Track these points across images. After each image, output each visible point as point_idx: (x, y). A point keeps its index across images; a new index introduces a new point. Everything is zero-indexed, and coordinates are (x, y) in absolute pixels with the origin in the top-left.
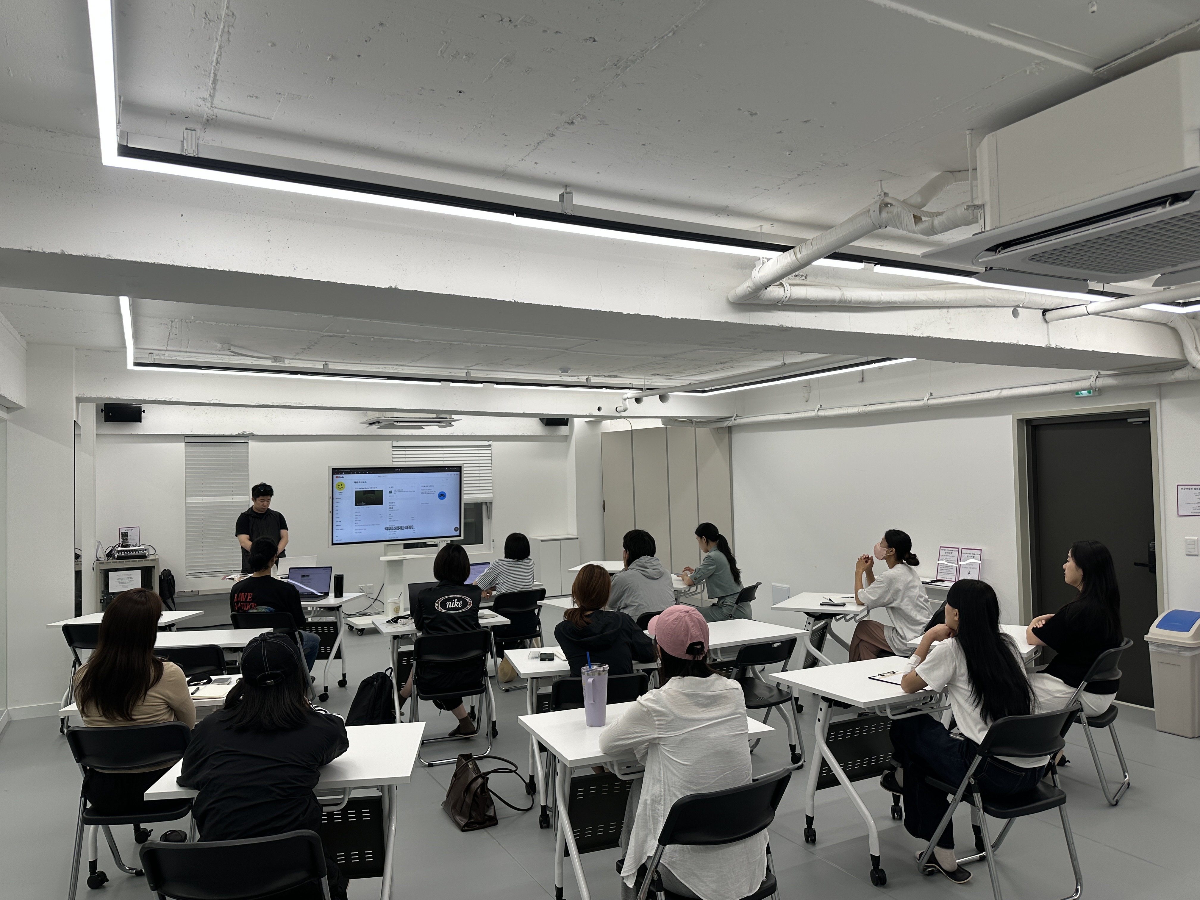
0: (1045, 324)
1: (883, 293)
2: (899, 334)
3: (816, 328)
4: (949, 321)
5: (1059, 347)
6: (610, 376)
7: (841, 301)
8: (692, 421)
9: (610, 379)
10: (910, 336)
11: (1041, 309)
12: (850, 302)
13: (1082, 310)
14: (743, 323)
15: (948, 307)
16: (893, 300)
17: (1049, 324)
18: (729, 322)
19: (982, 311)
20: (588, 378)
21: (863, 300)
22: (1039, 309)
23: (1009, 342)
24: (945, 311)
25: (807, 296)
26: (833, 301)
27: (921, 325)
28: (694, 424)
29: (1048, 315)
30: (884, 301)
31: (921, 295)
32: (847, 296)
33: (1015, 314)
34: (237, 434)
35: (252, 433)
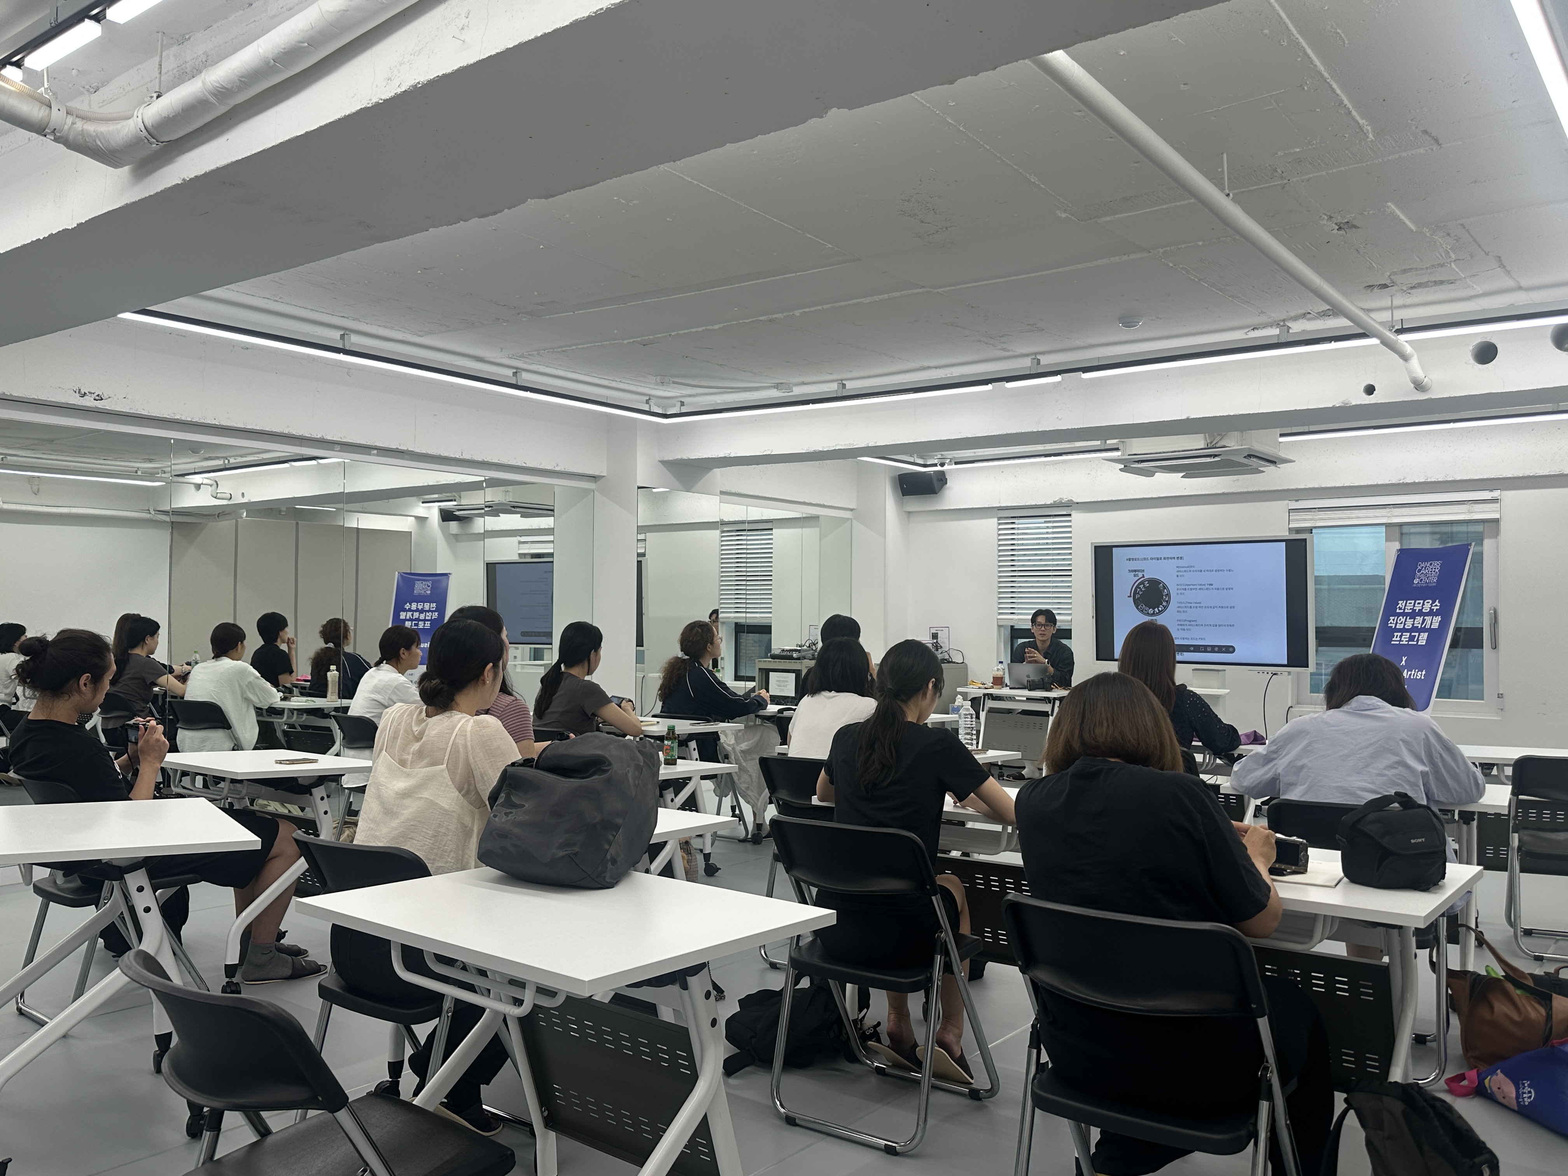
1: (261, 40)
16: (284, 47)
27: (401, 65)
30: (272, 57)
34: (1052, 502)
35: (1072, 500)
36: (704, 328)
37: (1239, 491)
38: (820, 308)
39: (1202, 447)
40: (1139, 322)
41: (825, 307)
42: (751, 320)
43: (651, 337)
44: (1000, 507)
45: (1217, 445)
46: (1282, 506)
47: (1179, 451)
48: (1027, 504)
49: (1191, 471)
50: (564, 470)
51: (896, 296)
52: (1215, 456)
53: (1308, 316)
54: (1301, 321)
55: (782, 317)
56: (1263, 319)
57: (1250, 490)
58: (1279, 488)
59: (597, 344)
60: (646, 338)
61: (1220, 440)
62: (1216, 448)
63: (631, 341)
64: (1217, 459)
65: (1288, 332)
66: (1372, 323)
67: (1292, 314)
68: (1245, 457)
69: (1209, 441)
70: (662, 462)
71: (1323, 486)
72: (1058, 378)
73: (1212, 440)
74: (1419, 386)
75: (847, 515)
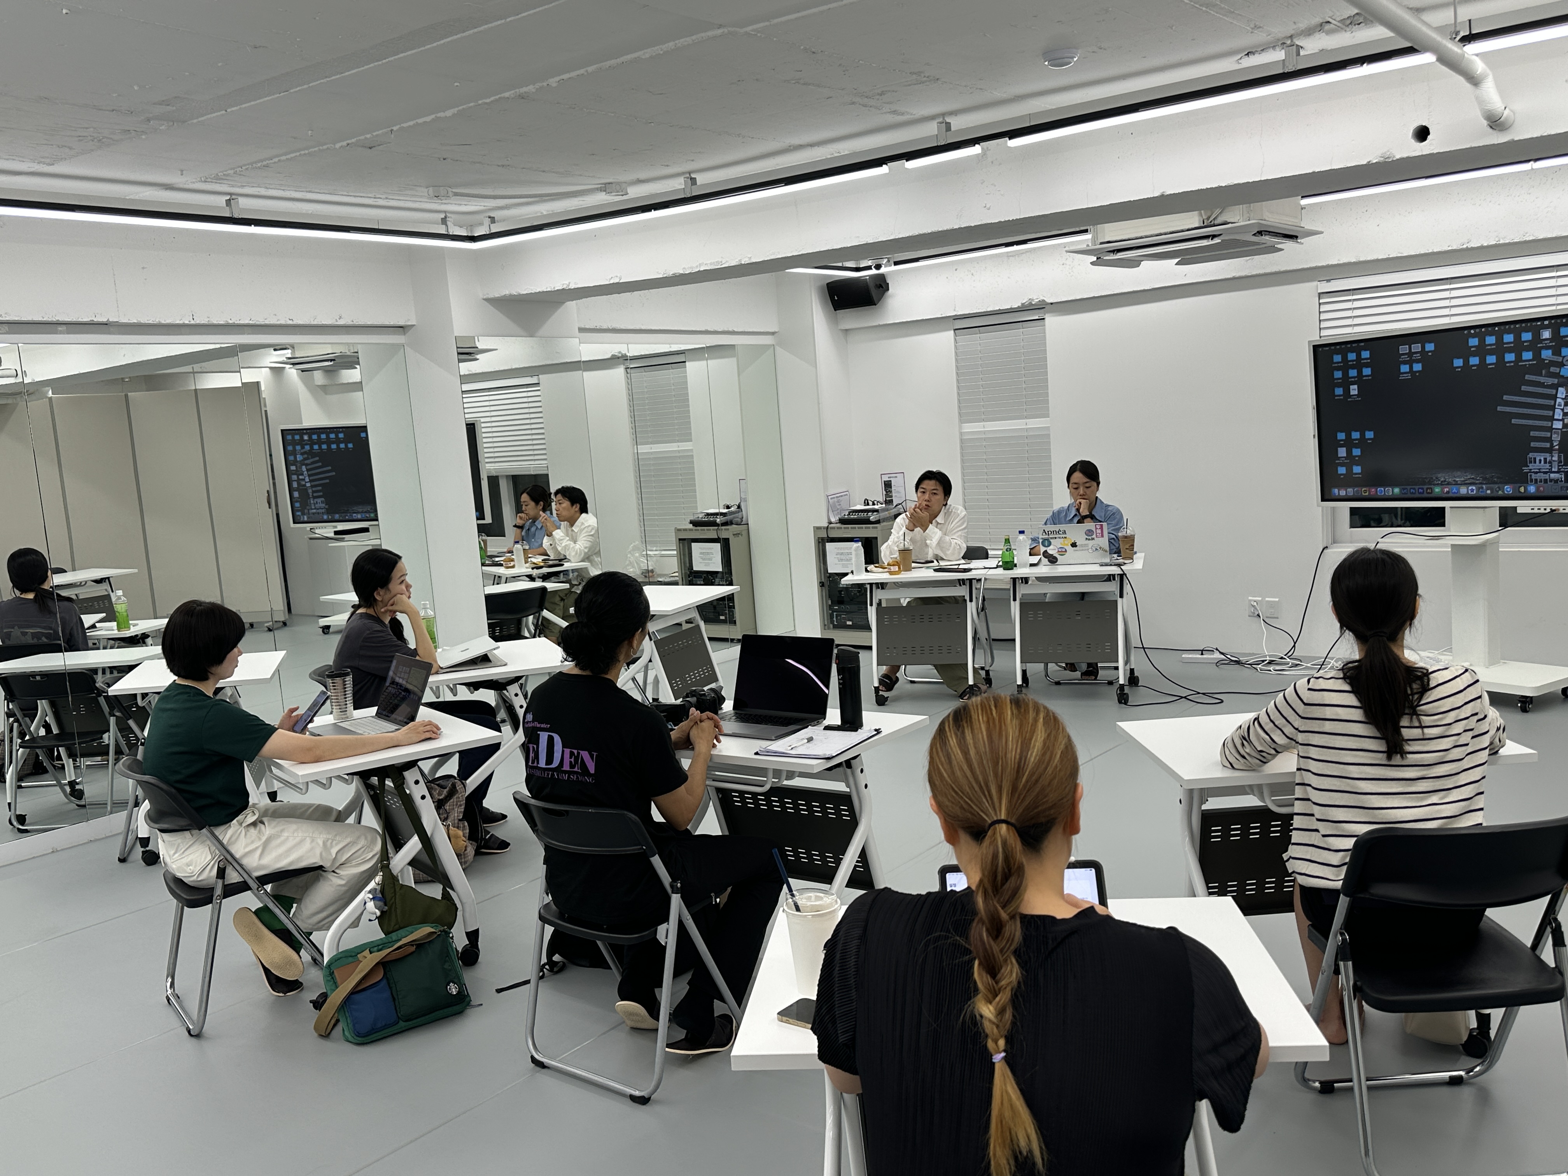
34: (1020, 305)
35: (1044, 301)
36: (433, 116)
37: (1254, 273)
38: (582, 71)
39: (1197, 225)
40: (1073, 58)
41: (590, 69)
42: (492, 99)
43: (368, 136)
44: (956, 315)
45: (1216, 222)
46: (1309, 290)
47: (1165, 234)
48: (988, 310)
49: (1186, 257)
50: (352, 323)
51: (686, 43)
52: (1214, 237)
53: (1327, 27)
54: (1317, 35)
55: (534, 90)
56: (1260, 37)
57: (1268, 271)
58: (1306, 266)
59: (303, 152)
60: (362, 137)
61: (1220, 213)
62: (1215, 226)
63: (345, 143)
64: (1217, 241)
65: (1298, 54)
66: (1424, 29)
67: (1302, 25)
68: (1254, 235)
69: (1205, 217)
70: (487, 300)
71: (1361, 259)
72: (976, 149)
73: (1209, 215)
74: (1495, 123)
75: (767, 340)
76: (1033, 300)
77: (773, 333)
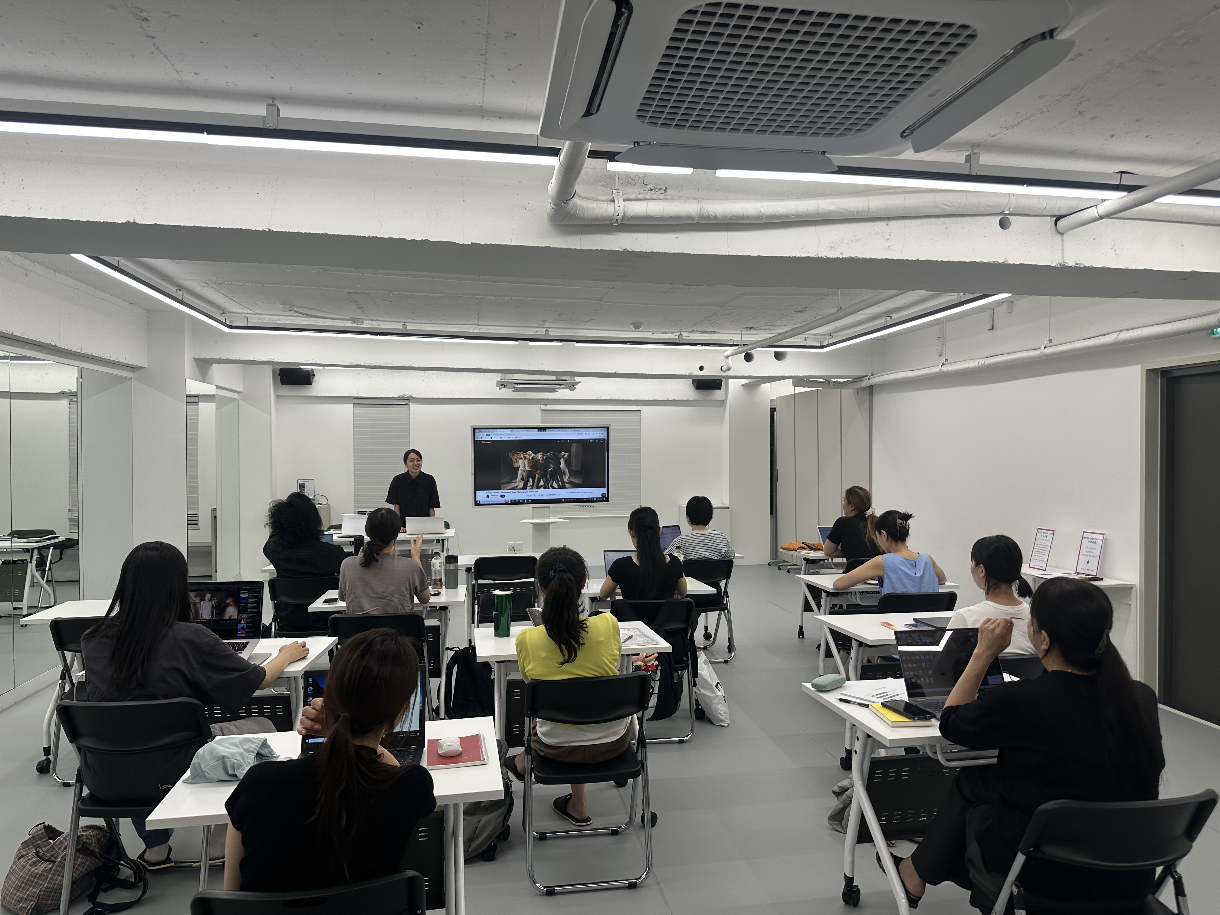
0: (1059, 237)
1: (764, 204)
2: (803, 256)
3: (676, 251)
4: (888, 236)
5: (1082, 266)
6: (706, 332)
7: (702, 217)
8: (829, 381)
9: (705, 335)
10: (822, 258)
11: (1051, 216)
12: (716, 217)
13: (1092, 213)
14: (571, 248)
15: (888, 219)
16: (780, 213)
17: (1065, 236)
18: (551, 246)
19: (945, 223)
20: (681, 334)
21: (734, 214)
22: (1047, 216)
23: (991, 261)
24: (882, 224)
25: (648, 212)
26: (689, 217)
27: (841, 243)
28: (832, 385)
29: (1060, 223)
30: (767, 214)
31: (826, 205)
32: (707, 211)
33: (1004, 224)
34: (396, 396)
35: (411, 396)
44: (357, 397)
46: (537, 408)
50: (128, 362)
57: (522, 397)
58: (538, 398)
70: (195, 359)
71: (561, 398)
72: (561, 344)
75: (235, 396)
76: (405, 395)
77: (238, 392)
